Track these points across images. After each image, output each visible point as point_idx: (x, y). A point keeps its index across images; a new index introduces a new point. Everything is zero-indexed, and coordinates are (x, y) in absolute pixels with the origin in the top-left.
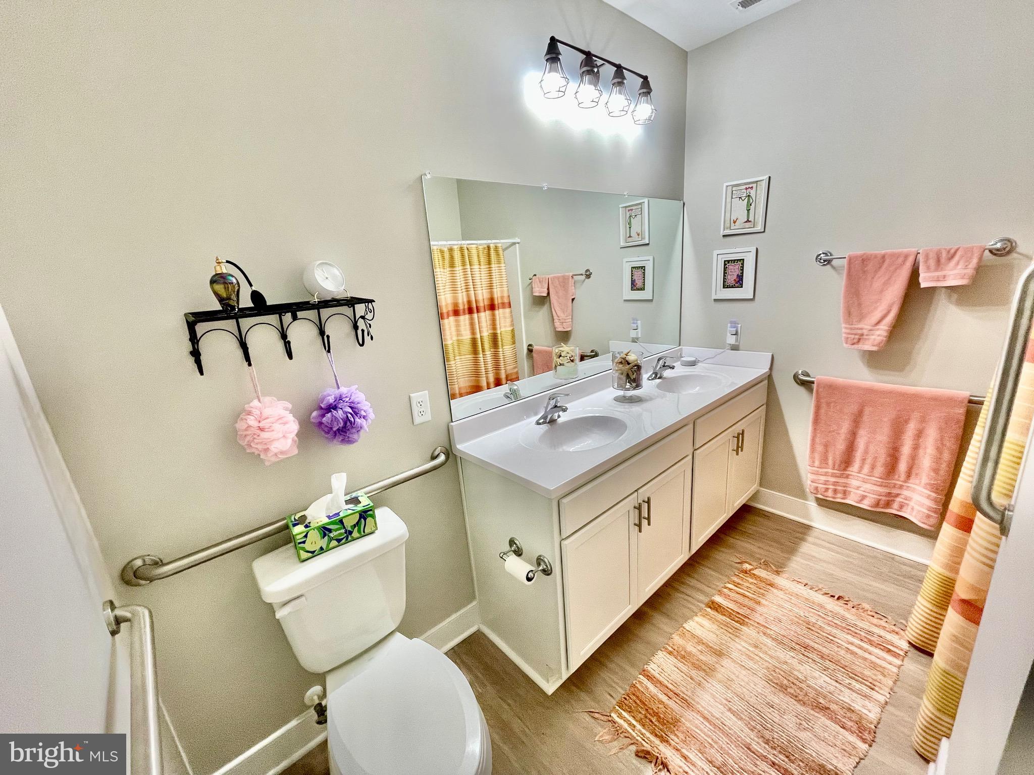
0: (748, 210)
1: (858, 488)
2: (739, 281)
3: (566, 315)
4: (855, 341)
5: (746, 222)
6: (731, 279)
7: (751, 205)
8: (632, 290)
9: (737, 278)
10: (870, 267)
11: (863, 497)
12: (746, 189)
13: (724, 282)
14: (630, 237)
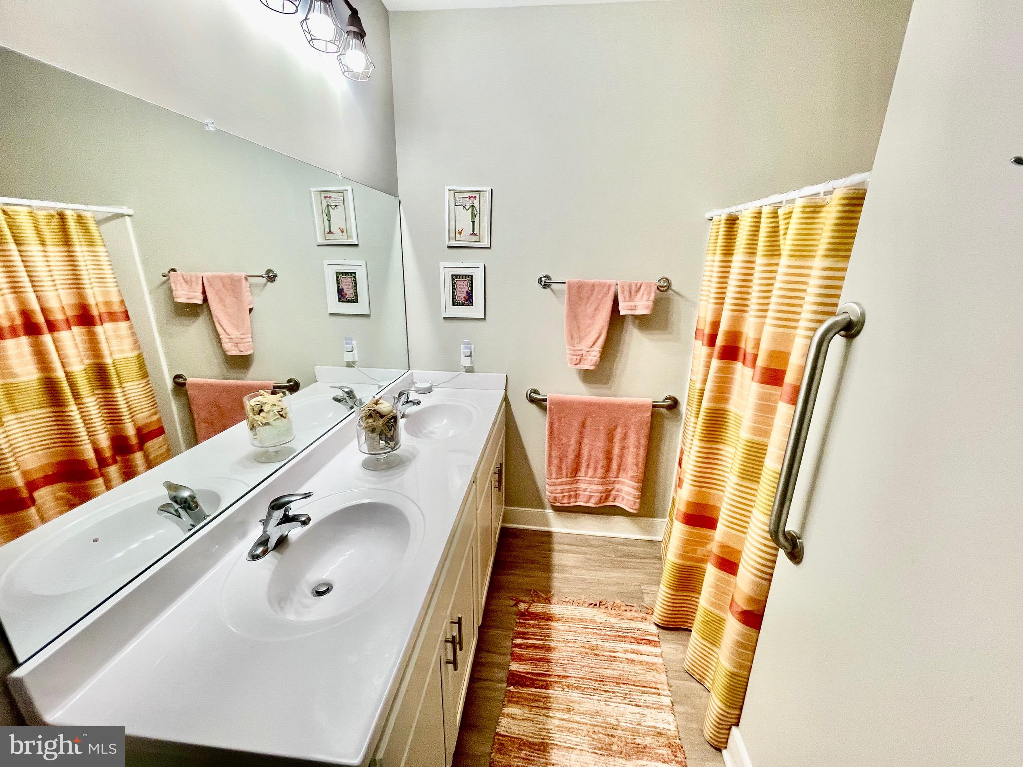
0: (473, 222)
1: (585, 490)
2: (468, 299)
3: (241, 333)
4: (578, 361)
5: (471, 234)
6: (461, 296)
7: (475, 217)
8: (339, 301)
9: (466, 295)
10: (585, 294)
11: (590, 497)
12: (470, 197)
13: (453, 299)
14: (330, 232)
